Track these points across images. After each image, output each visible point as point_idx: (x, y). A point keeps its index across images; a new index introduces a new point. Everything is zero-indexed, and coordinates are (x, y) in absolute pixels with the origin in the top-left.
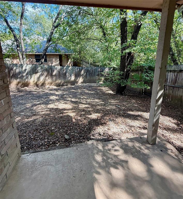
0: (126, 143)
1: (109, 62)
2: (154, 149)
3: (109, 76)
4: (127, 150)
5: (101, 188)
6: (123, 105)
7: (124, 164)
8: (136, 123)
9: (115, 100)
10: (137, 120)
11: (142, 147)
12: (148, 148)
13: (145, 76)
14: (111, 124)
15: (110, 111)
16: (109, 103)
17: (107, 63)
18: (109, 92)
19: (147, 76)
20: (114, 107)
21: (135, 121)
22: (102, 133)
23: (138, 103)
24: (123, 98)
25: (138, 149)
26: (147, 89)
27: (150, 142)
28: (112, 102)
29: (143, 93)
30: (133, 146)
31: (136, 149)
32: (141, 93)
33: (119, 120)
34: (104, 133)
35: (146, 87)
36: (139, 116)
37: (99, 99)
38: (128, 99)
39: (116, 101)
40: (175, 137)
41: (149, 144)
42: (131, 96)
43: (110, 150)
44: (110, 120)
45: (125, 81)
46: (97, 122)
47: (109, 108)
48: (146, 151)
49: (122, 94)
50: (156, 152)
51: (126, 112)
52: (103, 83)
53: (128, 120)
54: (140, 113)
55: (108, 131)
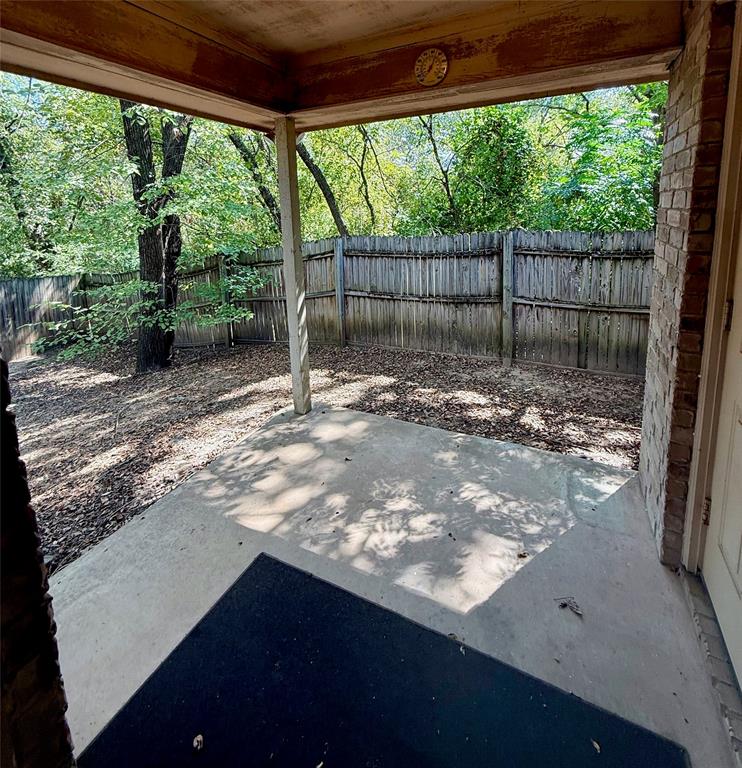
0: (260, 437)
1: (38, 254)
2: (312, 418)
3: (89, 311)
4: (266, 446)
5: (254, 515)
6: (192, 390)
7: (274, 465)
8: (253, 410)
9: (150, 391)
10: (253, 402)
11: (293, 426)
12: (302, 422)
13: (234, 283)
14: (188, 445)
15: (158, 422)
16: (133, 407)
17: (24, 260)
18: (98, 382)
19: (238, 283)
20: (165, 408)
21: (248, 407)
22: (177, 475)
23: (231, 370)
24: (172, 374)
25: (286, 432)
26: (248, 319)
27: (302, 412)
28: (142, 400)
29: (230, 341)
30: (277, 433)
31: (284, 435)
32: (227, 342)
33: (206, 424)
34: (180, 473)
35: (243, 315)
36: (251, 394)
37: (77, 413)
38: (194, 373)
39: (157, 392)
40: (334, 395)
41: (302, 415)
42: (199, 362)
43: (232, 467)
44: (176, 438)
45: (170, 312)
46: (137, 465)
47: (146, 418)
48: (302, 427)
49: (165, 365)
50: (317, 418)
51: (213, 401)
52: (36, 357)
53: (230, 414)
54: (249, 388)
55: (191, 461)
